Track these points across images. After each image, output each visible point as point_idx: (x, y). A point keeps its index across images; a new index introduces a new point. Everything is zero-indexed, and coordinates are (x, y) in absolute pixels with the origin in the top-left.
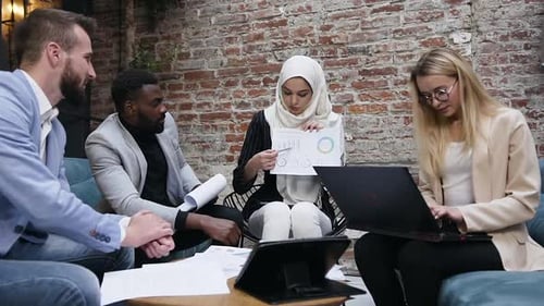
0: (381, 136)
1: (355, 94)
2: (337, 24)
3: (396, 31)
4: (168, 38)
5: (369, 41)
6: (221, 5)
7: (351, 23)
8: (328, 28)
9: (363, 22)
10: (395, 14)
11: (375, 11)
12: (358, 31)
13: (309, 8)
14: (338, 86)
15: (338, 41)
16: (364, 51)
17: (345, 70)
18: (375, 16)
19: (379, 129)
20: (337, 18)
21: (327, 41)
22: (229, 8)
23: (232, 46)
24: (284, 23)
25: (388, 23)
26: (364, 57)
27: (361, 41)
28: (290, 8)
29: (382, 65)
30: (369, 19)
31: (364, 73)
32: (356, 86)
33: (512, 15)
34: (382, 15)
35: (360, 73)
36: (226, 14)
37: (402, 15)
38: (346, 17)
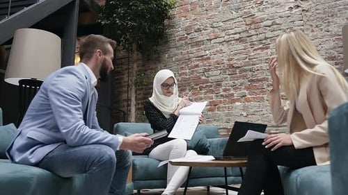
0: (262, 113)
1: (247, 92)
2: (236, 58)
3: (267, 59)
4: (152, 69)
5: (253, 65)
6: (177, 52)
7: (243, 56)
8: (231, 59)
9: (249, 56)
10: (266, 51)
11: (255, 50)
12: (247, 60)
13: (221, 50)
14: (238, 88)
15: (237, 65)
16: (251, 70)
17: (241, 80)
18: (255, 52)
19: (260, 109)
20: (236, 54)
21: (232, 66)
22: (182, 53)
23: (183, 71)
24: (209, 58)
25: (262, 55)
26: (250, 73)
27: (249, 65)
28: (212, 51)
29: (261, 77)
30: (253, 54)
31: (252, 81)
32: (247, 88)
33: (327, 48)
34: (259, 51)
35: (249, 81)
36: (180, 57)
37: (269, 51)
38: (240, 53)
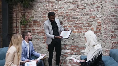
0: (80, 39)
1: (74, 28)
2: (70, 11)
3: (84, 14)
4: (28, 12)
5: (78, 16)
6: (41, 5)
8: (68, 12)
9: (76, 11)
10: (84, 10)
11: (79, 9)
12: (75, 13)
13: (63, 7)
14: (70, 26)
15: (70, 16)
16: (76, 18)
17: (72, 23)
18: (79, 10)
19: (80, 37)
20: (70, 10)
21: (67, 15)
22: (44, 6)
23: (44, 15)
24: (57, 10)
25: (82, 12)
26: (76, 20)
27: (76, 16)
28: (59, 7)
29: (81, 22)
30: (78, 11)
31: (76, 23)
32: (75, 27)
33: (111, 11)
34: (81, 10)
35: (75, 24)
36: (43, 7)
37: (85, 10)
38: (72, 10)
